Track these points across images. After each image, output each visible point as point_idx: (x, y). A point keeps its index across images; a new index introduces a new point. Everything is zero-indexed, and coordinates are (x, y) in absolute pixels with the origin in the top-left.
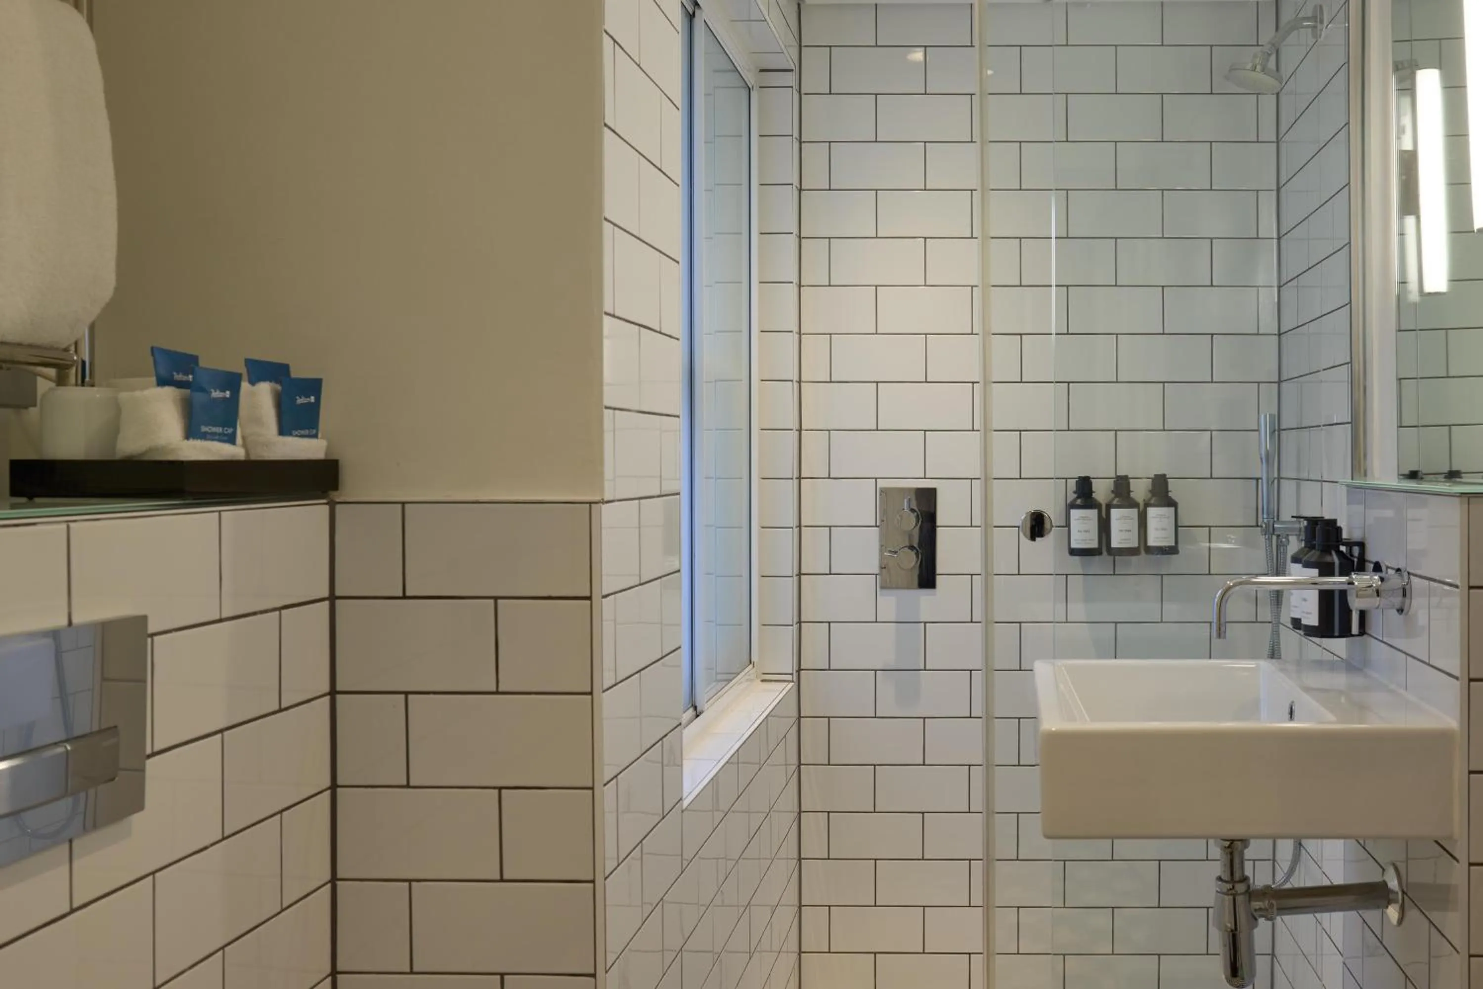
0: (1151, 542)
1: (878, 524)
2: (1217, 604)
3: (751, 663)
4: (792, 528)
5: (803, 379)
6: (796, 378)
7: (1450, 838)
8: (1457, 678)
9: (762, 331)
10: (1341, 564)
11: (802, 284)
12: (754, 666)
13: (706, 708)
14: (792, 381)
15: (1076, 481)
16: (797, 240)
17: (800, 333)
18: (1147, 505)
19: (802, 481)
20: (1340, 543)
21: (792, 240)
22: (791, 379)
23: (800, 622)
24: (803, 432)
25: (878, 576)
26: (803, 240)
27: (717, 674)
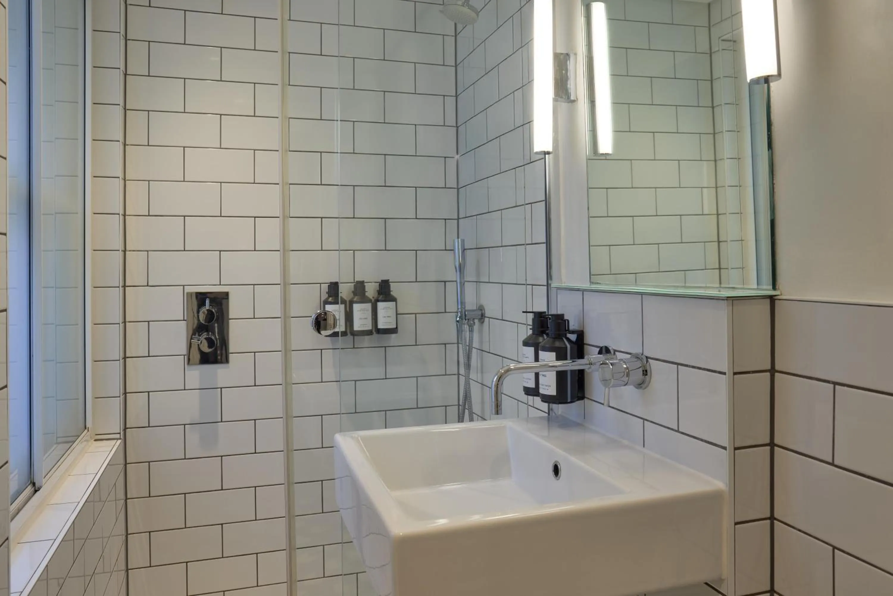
0: (381, 326)
1: (185, 319)
2: (495, 386)
3: (86, 428)
4: (119, 324)
5: (127, 213)
6: (121, 212)
7: (721, 580)
8: (725, 448)
9: (94, 177)
10: (571, 348)
11: (127, 143)
12: (88, 431)
13: (43, 484)
14: (119, 214)
15: (329, 286)
16: (123, 111)
17: (125, 180)
18: (378, 301)
19: (127, 288)
20: (567, 332)
21: (119, 110)
22: (118, 212)
23: (125, 393)
24: (127, 253)
25: (186, 356)
26: (127, 111)
27: (57, 438)
